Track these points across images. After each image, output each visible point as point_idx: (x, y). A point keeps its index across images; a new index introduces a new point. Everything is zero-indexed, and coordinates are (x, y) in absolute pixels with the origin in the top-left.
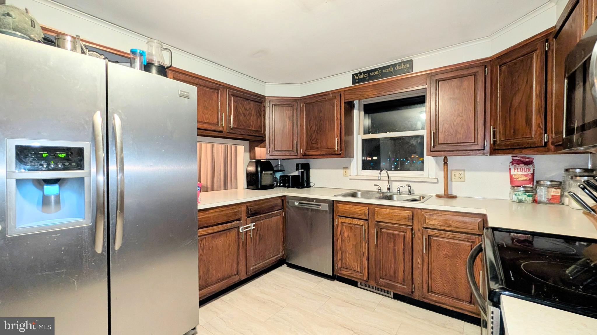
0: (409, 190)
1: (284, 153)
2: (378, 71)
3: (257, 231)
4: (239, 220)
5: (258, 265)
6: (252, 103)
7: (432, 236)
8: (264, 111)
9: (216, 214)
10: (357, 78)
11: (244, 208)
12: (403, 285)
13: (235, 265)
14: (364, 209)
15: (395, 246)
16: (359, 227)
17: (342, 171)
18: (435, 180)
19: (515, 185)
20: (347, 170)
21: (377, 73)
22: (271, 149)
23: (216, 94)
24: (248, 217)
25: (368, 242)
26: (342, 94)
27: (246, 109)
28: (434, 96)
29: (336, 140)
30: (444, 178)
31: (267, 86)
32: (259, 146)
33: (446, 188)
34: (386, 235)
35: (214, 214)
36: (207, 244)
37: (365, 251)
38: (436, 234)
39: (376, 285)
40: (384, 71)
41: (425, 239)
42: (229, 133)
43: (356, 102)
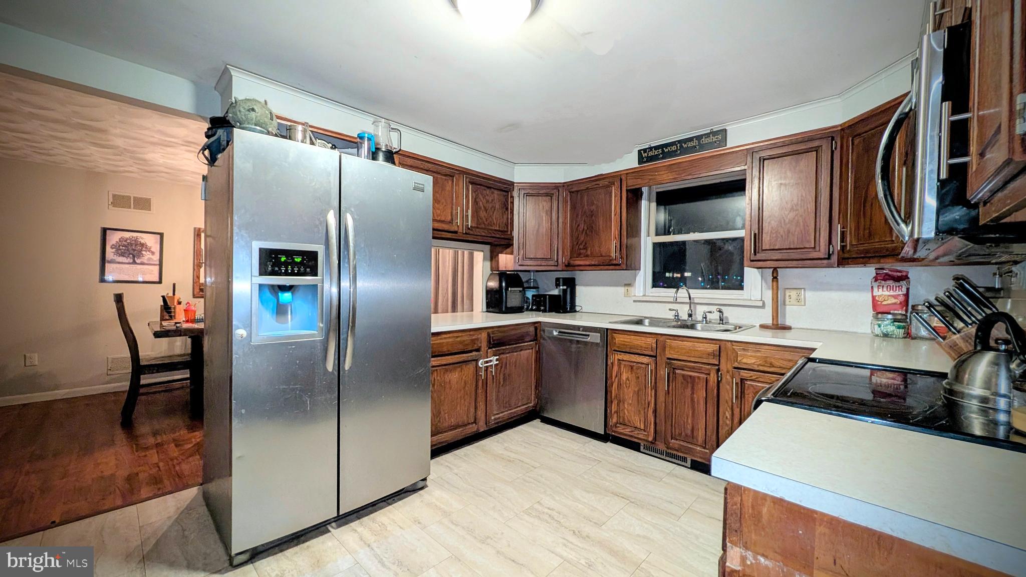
0: (720, 317)
1: (539, 263)
2: (676, 145)
3: (501, 367)
4: (478, 350)
5: (501, 415)
6: (496, 192)
7: (746, 380)
8: (512, 203)
9: (451, 340)
10: (645, 156)
11: (484, 336)
12: (705, 448)
13: (472, 410)
14: (651, 341)
15: (693, 393)
16: (644, 366)
17: (621, 290)
18: (760, 304)
19: (879, 311)
20: (629, 288)
21: (674, 148)
22: (521, 257)
23: (450, 182)
24: (489, 348)
25: (655, 388)
26: (623, 178)
27: (488, 201)
28: (756, 181)
29: (614, 244)
30: (773, 299)
31: (516, 167)
32: (504, 252)
33: (774, 315)
34: (680, 379)
35: (448, 340)
36: (438, 378)
37: (651, 400)
38: (751, 377)
39: (666, 449)
40: (685, 146)
41: (737, 384)
42: (466, 233)
43: (645, 190)
